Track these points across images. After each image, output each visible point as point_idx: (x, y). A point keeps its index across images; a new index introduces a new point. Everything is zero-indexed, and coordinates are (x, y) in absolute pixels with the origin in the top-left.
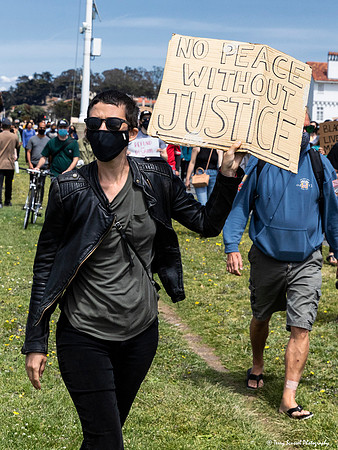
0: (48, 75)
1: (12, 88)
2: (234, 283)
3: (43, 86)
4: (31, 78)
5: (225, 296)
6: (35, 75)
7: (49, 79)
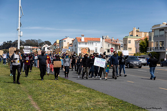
0: (11, 41)
1: (1, 45)
2: (54, 95)
3: (10, 44)
4: (6, 42)
5: (51, 99)
6: (8, 42)
7: (11, 42)
